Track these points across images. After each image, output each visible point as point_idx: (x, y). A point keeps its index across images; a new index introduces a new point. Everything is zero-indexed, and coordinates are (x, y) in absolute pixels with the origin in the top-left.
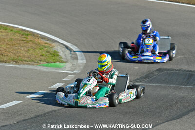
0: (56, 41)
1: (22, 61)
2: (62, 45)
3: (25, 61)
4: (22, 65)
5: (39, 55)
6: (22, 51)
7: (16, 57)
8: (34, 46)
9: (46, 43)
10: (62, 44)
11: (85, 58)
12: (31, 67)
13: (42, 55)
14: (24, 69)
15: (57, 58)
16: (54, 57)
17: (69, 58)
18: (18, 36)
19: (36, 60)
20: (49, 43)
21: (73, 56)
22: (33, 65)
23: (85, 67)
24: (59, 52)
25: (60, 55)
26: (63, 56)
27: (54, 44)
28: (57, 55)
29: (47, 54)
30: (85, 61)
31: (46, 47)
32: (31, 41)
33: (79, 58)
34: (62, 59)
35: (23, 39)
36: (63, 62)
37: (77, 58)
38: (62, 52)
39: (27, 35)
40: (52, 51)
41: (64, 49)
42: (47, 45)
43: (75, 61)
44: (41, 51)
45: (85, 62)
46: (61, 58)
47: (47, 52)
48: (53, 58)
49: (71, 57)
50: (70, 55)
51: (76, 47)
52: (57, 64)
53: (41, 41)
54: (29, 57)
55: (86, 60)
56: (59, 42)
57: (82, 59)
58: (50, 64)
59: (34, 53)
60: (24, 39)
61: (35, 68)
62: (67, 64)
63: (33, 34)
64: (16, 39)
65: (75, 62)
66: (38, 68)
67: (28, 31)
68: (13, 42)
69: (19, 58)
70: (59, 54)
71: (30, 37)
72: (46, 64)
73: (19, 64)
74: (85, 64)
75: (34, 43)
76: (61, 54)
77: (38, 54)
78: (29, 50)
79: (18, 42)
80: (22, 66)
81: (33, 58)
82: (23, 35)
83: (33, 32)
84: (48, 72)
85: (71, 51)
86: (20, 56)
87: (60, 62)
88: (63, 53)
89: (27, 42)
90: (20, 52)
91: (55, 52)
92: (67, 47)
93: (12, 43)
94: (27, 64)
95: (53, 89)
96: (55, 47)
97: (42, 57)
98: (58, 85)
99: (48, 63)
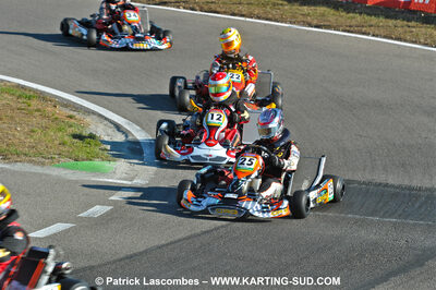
0: (94, 113)
1: (18, 155)
2: (106, 122)
3: (26, 155)
4: (18, 164)
5: (57, 142)
6: (19, 133)
7: (4, 146)
8: (44, 122)
9: (71, 117)
10: (106, 119)
12: (37, 169)
13: (63, 144)
14: (23, 174)
16: (90, 147)
18: (8, 99)
19: (49, 153)
20: (78, 117)
21: (132, 146)
22: (43, 164)
23: (157, 172)
24: (99, 137)
27: (88, 119)
28: (97, 144)
29: (74, 140)
31: (71, 126)
32: (38, 110)
33: (146, 151)
35: (19, 106)
36: (109, 159)
38: (107, 138)
39: (30, 98)
40: (84, 134)
41: (112, 131)
42: (72, 121)
43: (137, 157)
44: (60, 134)
46: (106, 150)
47: (74, 137)
48: (88, 150)
49: (127, 148)
51: (138, 128)
52: (97, 163)
53: (62, 112)
54: (33, 147)
56: (100, 116)
57: (151, 154)
58: (79, 163)
59: (44, 139)
60: (23, 106)
61: (47, 172)
62: (118, 163)
63: (43, 96)
64: (4, 105)
66: (54, 171)
67: (31, 89)
69: (12, 148)
71: (34, 103)
72: (72, 162)
73: (10, 163)
74: (159, 164)
75: (44, 116)
77: (53, 140)
78: (33, 131)
79: (9, 113)
80: (18, 167)
81: (41, 148)
82: (19, 97)
83: (42, 92)
84: (76, 182)
85: (127, 136)
86: (13, 144)
87: (103, 160)
88: (109, 138)
89: (30, 114)
90: (14, 135)
91: (91, 136)
92: (118, 127)
94: (30, 162)
95: (89, 219)
96: (92, 127)
97: (61, 148)
98: (98, 210)
99: (76, 160)
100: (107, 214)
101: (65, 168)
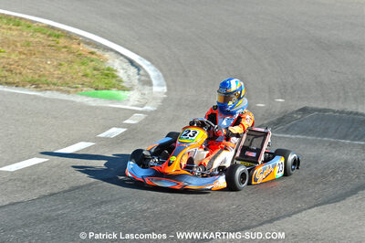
0: (112, 50)
1: (48, 84)
2: (122, 58)
3: (54, 84)
4: (48, 92)
5: (80, 74)
6: (49, 65)
7: (36, 77)
8: (70, 57)
9: (92, 53)
10: (122, 55)
11: (165, 83)
12: (64, 97)
13: (85, 75)
14: (52, 101)
15: (114, 81)
16: (108, 79)
17: (136, 82)
18: (40, 37)
19: (74, 83)
20: (98, 53)
21: (143, 78)
22: (69, 92)
23: (164, 100)
24: (116, 71)
25: (118, 77)
26: (125, 79)
27: (107, 55)
28: (114, 77)
29: (95, 73)
30: (165, 89)
31: (92, 61)
32: (65, 47)
33: (154, 82)
34: (123, 84)
35: (49, 43)
36: (124, 89)
37: (149, 83)
38: (122, 71)
39: (58, 37)
40: (103, 67)
41: (126, 65)
42: (94, 56)
43: (147, 88)
44: (83, 67)
45: (166, 91)
46: (121, 81)
47: (95, 69)
48: (106, 81)
49: (139, 79)
50: (138, 77)
51: (149, 63)
52: (114, 92)
53: (84, 48)
54: (60, 78)
55: (168, 86)
56: (117, 53)
57: (159, 85)
58: (99, 92)
59: (69, 71)
60: (52, 43)
61: (72, 99)
62: (131, 93)
64: (36, 42)
65: (146, 90)
66: (78, 99)
67: (59, 30)
68: (31, 48)
69: (44, 79)
70: (117, 74)
71: (62, 41)
72: (93, 91)
73: (41, 91)
74: (166, 93)
75: (70, 52)
76: (121, 74)
77: (77, 73)
78: (61, 65)
79: (41, 49)
80: (48, 94)
81: (68, 79)
82: (49, 36)
83: (68, 32)
84: (97, 108)
85: (139, 70)
86: (44, 75)
87: (119, 89)
88: (124, 71)
89: (58, 50)
90: (44, 68)
91: (108, 69)
92: (132, 63)
93: (30, 50)
94: (58, 90)
95: (106, 139)
96: (110, 61)
97: (84, 79)
98: (115, 132)
99: (96, 89)
100: (122, 135)
101: (88, 96)
